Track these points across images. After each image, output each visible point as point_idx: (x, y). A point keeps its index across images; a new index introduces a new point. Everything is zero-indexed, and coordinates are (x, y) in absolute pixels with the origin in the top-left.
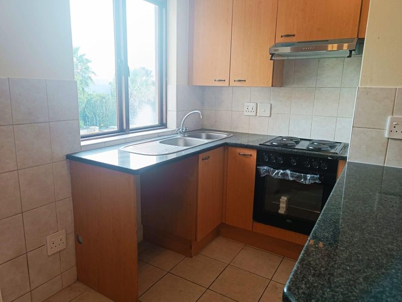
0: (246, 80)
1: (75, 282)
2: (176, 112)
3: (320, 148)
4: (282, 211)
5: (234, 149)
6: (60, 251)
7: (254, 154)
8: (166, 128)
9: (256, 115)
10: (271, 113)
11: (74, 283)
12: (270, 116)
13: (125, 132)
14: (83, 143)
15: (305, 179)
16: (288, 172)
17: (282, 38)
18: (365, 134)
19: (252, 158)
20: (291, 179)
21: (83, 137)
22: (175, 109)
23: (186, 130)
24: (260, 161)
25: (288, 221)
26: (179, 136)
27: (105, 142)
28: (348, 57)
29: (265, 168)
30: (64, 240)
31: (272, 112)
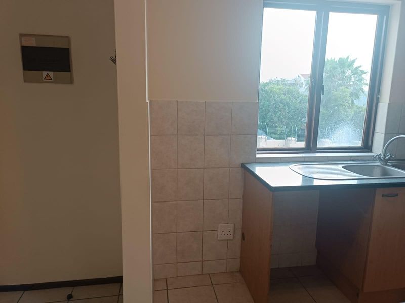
1: (238, 272)
6: (228, 240)
8: (371, 151)
11: (236, 272)
13: (310, 150)
14: (258, 156)
21: (259, 150)
22: (383, 131)
23: (391, 157)
26: (378, 163)
27: (281, 158)
30: (232, 232)
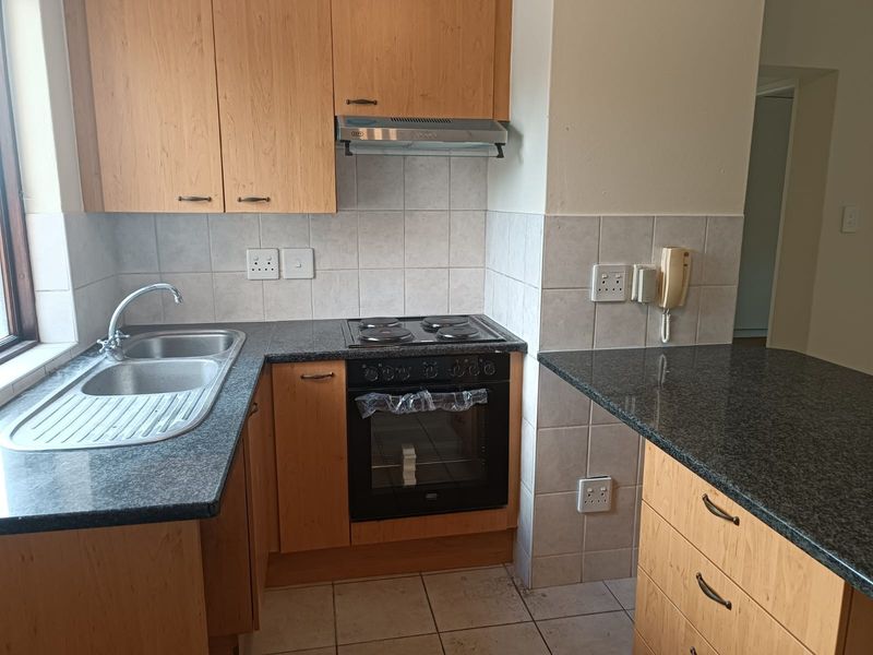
0: (272, 199)
2: (70, 293)
3: (466, 336)
4: (410, 479)
5: (289, 368)
7: (339, 370)
8: (39, 341)
9: (280, 277)
10: (315, 270)
12: (315, 277)
15: (462, 402)
16: (427, 395)
17: (351, 105)
18: (561, 300)
19: (335, 381)
20: (432, 407)
24: (356, 385)
25: (429, 496)
28: (498, 157)
29: (373, 396)
31: (317, 268)
